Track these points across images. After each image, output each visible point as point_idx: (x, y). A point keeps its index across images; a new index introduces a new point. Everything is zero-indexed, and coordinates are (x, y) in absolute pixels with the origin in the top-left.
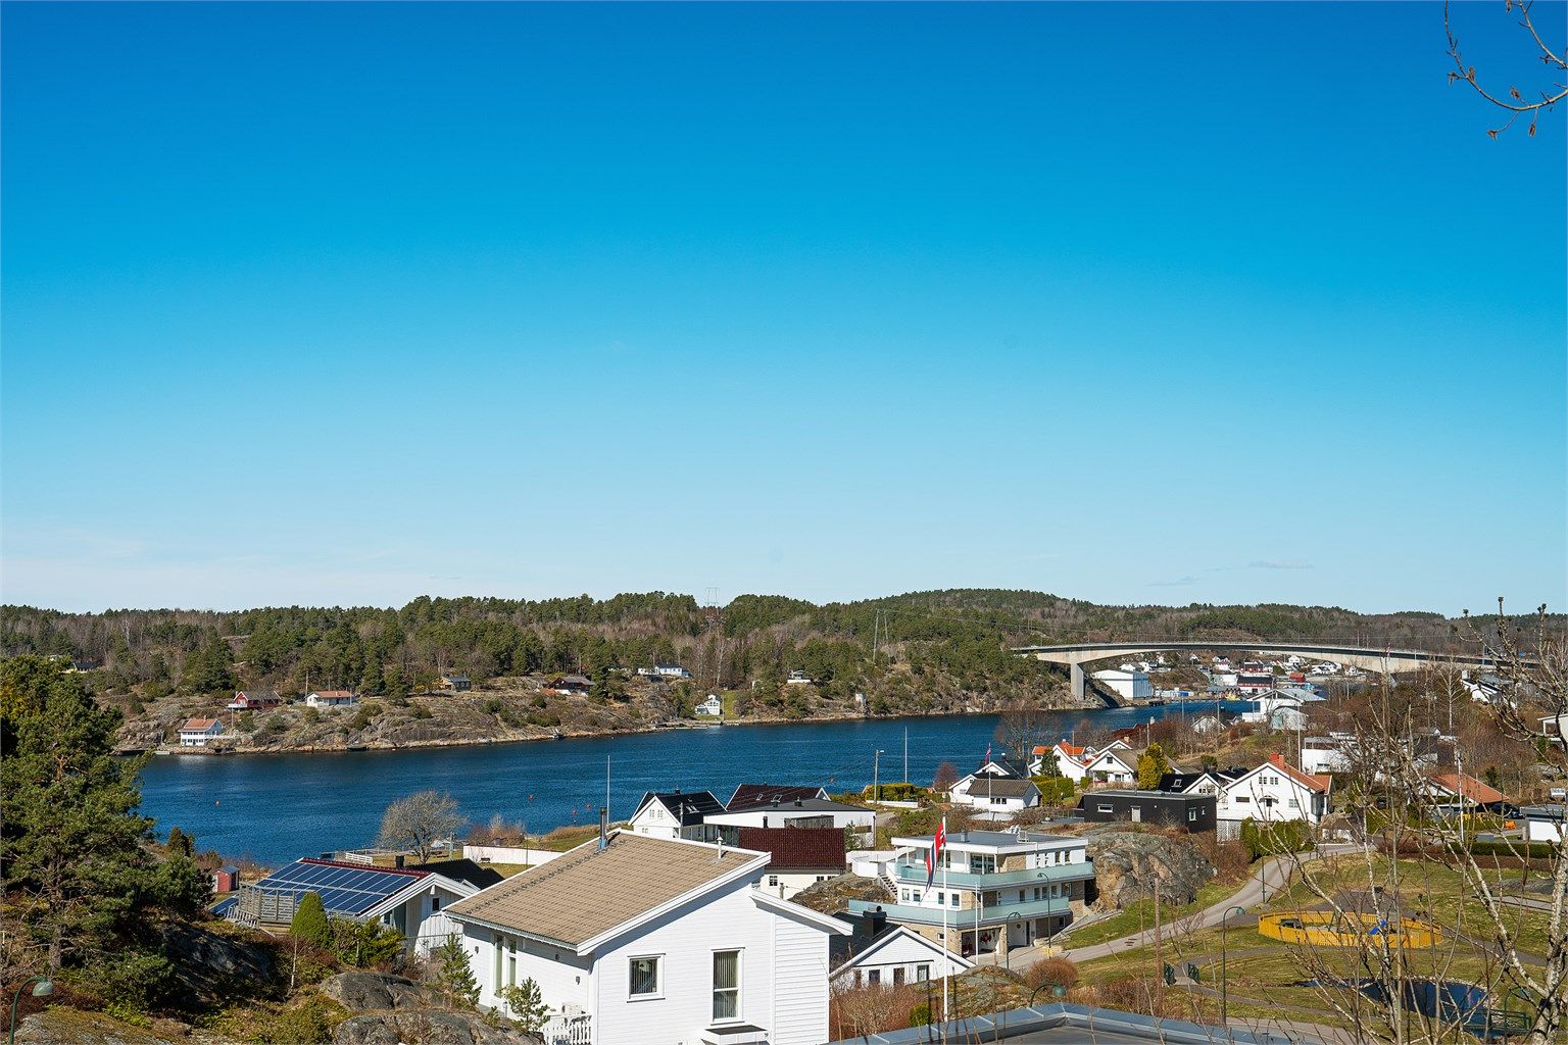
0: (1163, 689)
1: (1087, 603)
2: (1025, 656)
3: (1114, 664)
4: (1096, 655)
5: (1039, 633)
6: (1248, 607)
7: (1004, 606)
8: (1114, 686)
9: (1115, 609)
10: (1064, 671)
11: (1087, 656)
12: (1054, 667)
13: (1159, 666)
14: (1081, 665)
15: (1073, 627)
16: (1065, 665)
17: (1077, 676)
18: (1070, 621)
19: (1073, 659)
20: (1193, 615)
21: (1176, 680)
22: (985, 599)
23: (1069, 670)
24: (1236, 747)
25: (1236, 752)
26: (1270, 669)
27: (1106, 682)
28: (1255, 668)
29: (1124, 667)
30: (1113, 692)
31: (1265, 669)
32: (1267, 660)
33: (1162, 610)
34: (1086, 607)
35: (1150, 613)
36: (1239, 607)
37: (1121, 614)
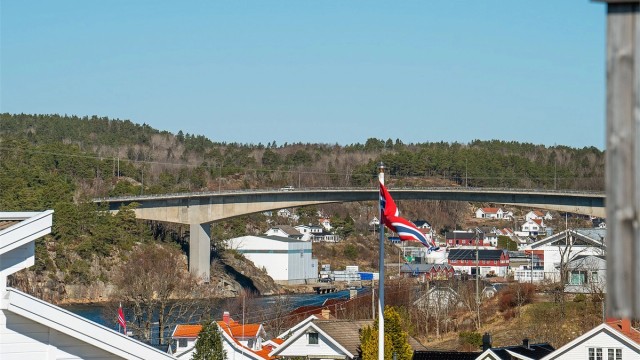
0: (332, 269)
1: (201, 139)
2: (115, 212)
3: (255, 224)
4: (232, 210)
5: (131, 180)
6: (456, 146)
7: (67, 141)
8: (258, 261)
9: (247, 149)
10: (180, 239)
11: (216, 212)
12: (159, 231)
13: (325, 232)
14: (207, 226)
15: (183, 173)
16: (181, 226)
17: (201, 244)
18: (179, 165)
19: (194, 217)
20: (373, 156)
21: (351, 255)
22: (33, 131)
23: (187, 234)
24: (513, 322)
25: (513, 328)
26: (494, 240)
27: (247, 256)
28: (470, 239)
29: (271, 232)
30: (256, 270)
31: (486, 241)
32: (486, 228)
33: (323, 149)
34: (199, 145)
35: (302, 154)
36: (442, 145)
37: (257, 156)
